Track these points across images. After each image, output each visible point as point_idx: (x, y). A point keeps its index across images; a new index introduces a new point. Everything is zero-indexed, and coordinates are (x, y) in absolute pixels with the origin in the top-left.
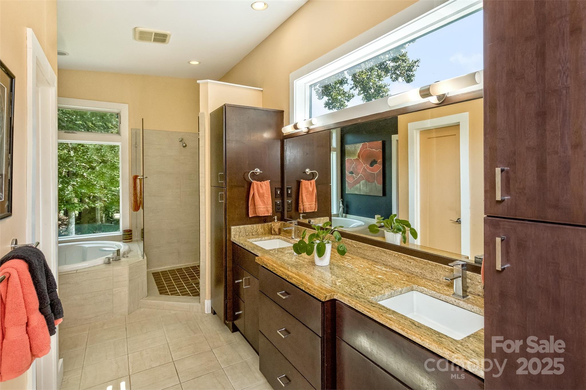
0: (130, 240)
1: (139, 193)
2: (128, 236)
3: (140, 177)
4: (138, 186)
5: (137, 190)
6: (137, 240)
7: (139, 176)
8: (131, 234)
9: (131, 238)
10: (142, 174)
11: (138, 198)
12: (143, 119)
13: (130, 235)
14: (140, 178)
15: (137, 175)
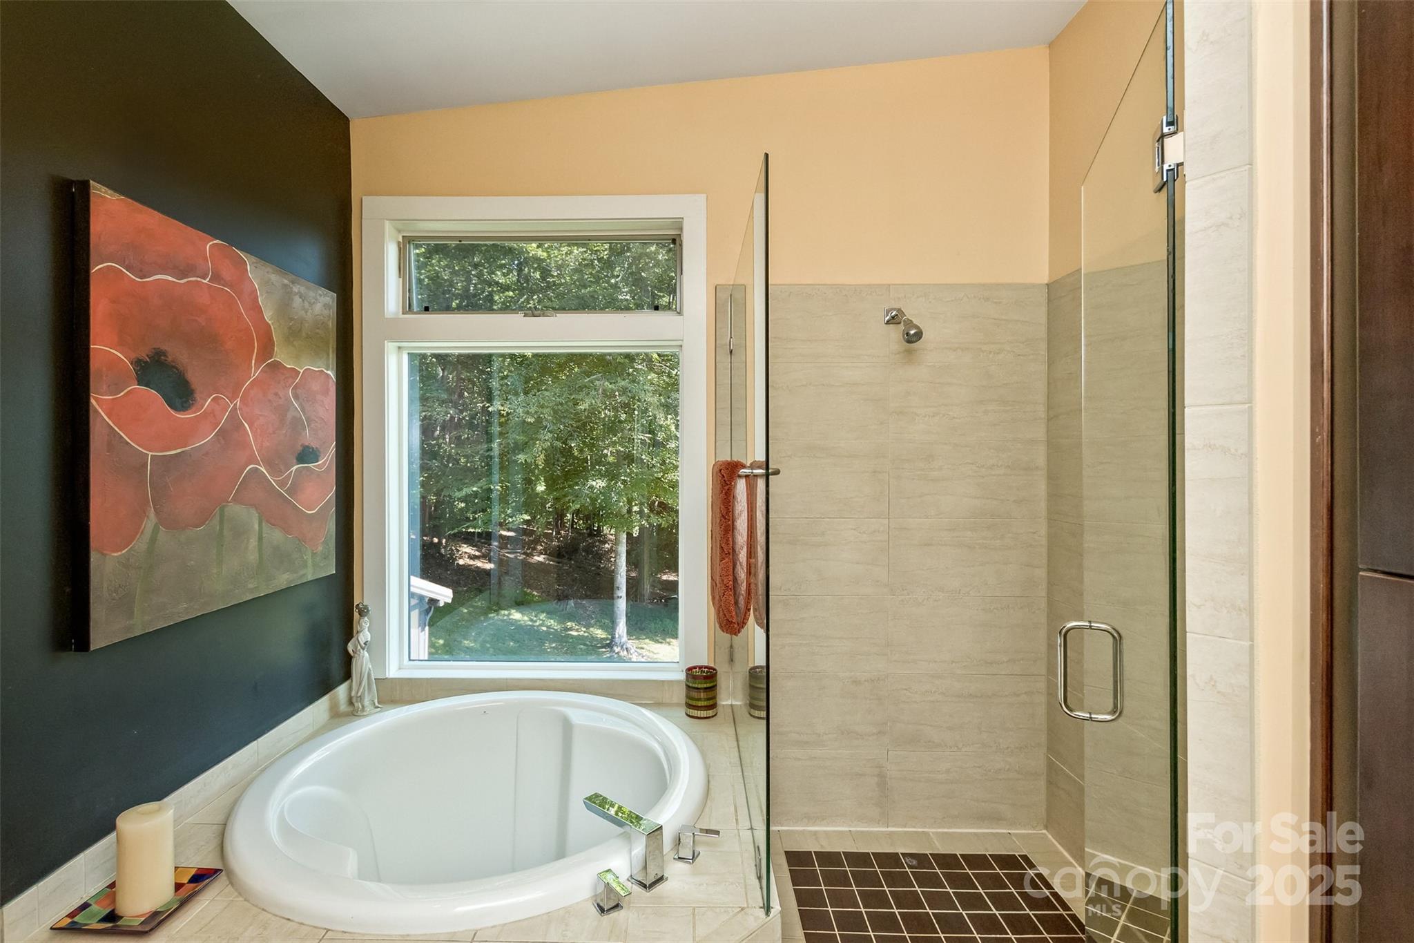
0: (710, 713)
1: (745, 549)
2: (702, 695)
3: (747, 471)
4: (740, 515)
5: (736, 532)
6: (732, 705)
7: (744, 467)
8: (713, 688)
9: (711, 702)
10: (761, 457)
11: (738, 566)
12: (767, 155)
13: (710, 694)
14: (747, 476)
15: (735, 459)
